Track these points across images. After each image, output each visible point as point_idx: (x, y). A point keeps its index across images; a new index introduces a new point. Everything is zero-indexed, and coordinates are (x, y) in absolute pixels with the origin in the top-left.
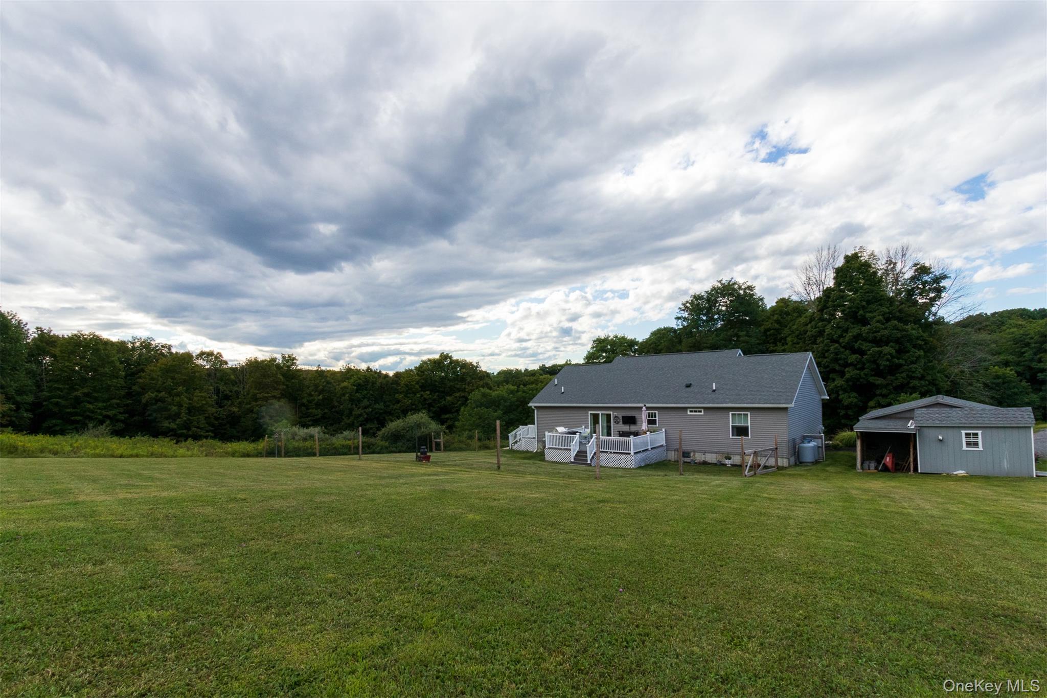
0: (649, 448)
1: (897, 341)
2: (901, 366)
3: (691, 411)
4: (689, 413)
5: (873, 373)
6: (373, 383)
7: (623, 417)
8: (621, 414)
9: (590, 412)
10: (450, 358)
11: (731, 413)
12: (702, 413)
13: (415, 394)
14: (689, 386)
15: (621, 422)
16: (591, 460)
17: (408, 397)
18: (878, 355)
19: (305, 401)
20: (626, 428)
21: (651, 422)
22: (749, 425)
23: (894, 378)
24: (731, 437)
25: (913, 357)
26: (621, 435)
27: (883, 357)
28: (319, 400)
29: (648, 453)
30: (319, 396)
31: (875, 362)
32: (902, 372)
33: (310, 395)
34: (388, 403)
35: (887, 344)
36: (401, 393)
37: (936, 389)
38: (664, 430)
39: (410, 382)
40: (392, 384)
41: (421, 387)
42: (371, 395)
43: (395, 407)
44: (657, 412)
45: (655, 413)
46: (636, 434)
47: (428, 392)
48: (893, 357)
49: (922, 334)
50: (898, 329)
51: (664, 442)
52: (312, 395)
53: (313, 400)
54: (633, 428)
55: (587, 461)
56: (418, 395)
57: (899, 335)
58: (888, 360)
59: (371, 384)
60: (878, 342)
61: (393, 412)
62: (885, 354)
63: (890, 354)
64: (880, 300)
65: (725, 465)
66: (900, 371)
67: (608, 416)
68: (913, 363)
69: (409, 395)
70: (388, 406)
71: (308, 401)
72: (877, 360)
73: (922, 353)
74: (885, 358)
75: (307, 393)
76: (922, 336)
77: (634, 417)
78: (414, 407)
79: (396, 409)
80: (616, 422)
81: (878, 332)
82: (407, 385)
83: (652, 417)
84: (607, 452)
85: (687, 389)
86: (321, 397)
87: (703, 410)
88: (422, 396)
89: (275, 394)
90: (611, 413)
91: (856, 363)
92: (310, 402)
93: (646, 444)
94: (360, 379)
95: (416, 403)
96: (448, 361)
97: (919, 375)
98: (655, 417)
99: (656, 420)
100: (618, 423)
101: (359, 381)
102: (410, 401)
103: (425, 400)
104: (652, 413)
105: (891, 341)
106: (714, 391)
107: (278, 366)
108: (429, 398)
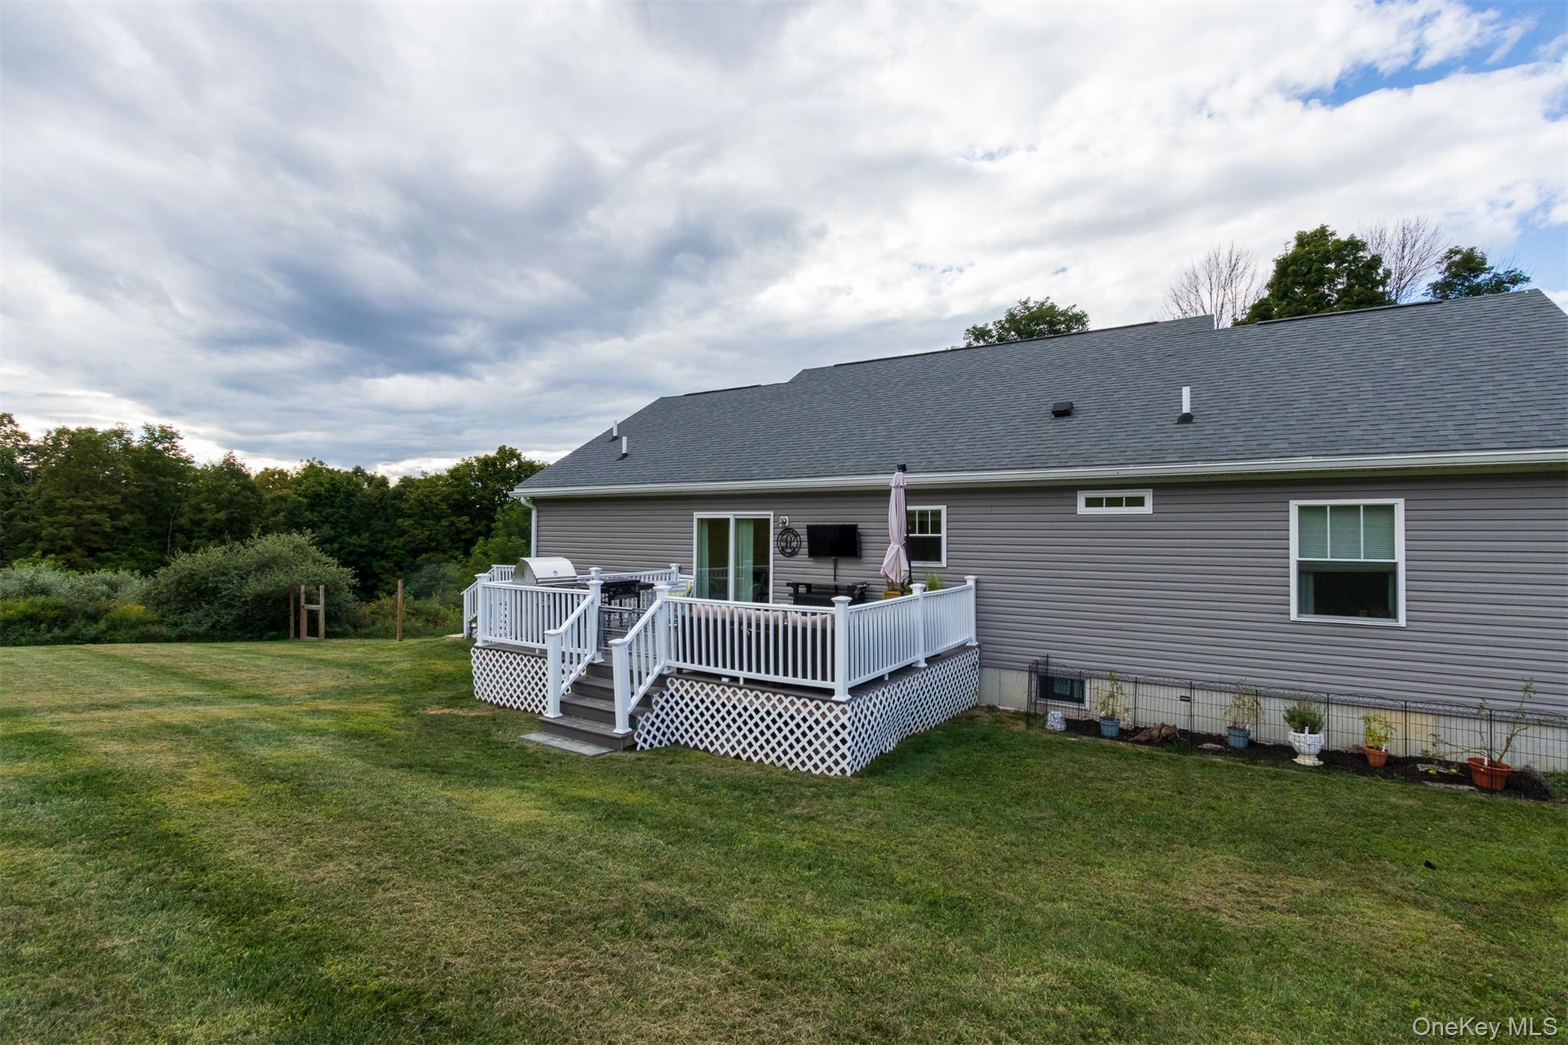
0: (920, 657)
3: (1090, 502)
4: (1082, 509)
6: (349, 495)
7: (809, 528)
8: (801, 519)
9: (698, 515)
10: (518, 457)
11: (1294, 505)
12: (1148, 509)
13: (438, 518)
14: (1063, 412)
15: (805, 551)
16: (633, 720)
17: (423, 526)
19: (183, 521)
20: (820, 573)
21: (921, 548)
22: (1400, 557)
24: (1294, 615)
26: (798, 599)
28: (217, 520)
29: (913, 683)
30: (218, 512)
33: (198, 509)
34: (379, 536)
36: (410, 516)
38: (971, 581)
39: (428, 497)
40: (394, 498)
41: (450, 506)
42: (343, 517)
43: (394, 543)
44: (943, 509)
45: (937, 514)
46: (860, 595)
47: (466, 518)
51: (972, 634)
52: (202, 511)
53: (204, 520)
54: (849, 573)
55: (609, 718)
56: (445, 523)
59: (342, 496)
61: (389, 552)
65: (1288, 752)
67: (761, 528)
69: (425, 522)
70: (381, 541)
71: (192, 521)
75: (190, 506)
77: (855, 527)
78: (434, 544)
79: (396, 547)
80: (788, 552)
82: (421, 502)
83: (923, 530)
84: (718, 677)
85: (1062, 421)
86: (222, 515)
87: (1148, 496)
88: (453, 523)
89: (106, 502)
90: (770, 515)
92: (197, 523)
93: (903, 638)
94: (321, 484)
95: (440, 537)
96: (515, 463)
98: (937, 528)
99: (939, 539)
100: (794, 553)
101: (318, 488)
102: (427, 533)
103: (459, 532)
104: (923, 514)
106: (1186, 419)
107: (127, 447)
108: (467, 529)
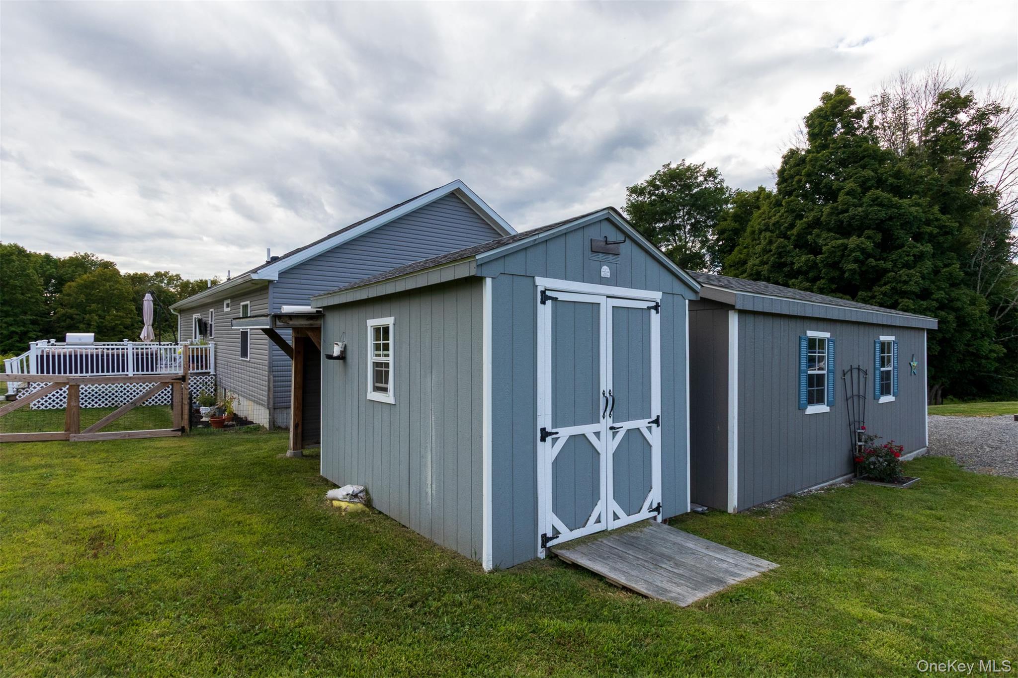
1: (880, 226)
2: (886, 271)
5: (834, 286)
18: (839, 253)
23: (870, 294)
25: (908, 256)
27: (849, 255)
31: (835, 265)
32: (885, 284)
35: (860, 232)
37: (957, 318)
48: (869, 256)
49: (940, 216)
50: (881, 205)
57: (883, 215)
58: (856, 261)
60: (844, 230)
62: (852, 251)
63: (863, 251)
64: (864, 157)
66: (882, 282)
68: (907, 266)
72: (840, 262)
73: (928, 248)
74: (851, 258)
76: (937, 220)
81: (847, 211)
91: (805, 268)
97: (916, 289)
105: (868, 228)
